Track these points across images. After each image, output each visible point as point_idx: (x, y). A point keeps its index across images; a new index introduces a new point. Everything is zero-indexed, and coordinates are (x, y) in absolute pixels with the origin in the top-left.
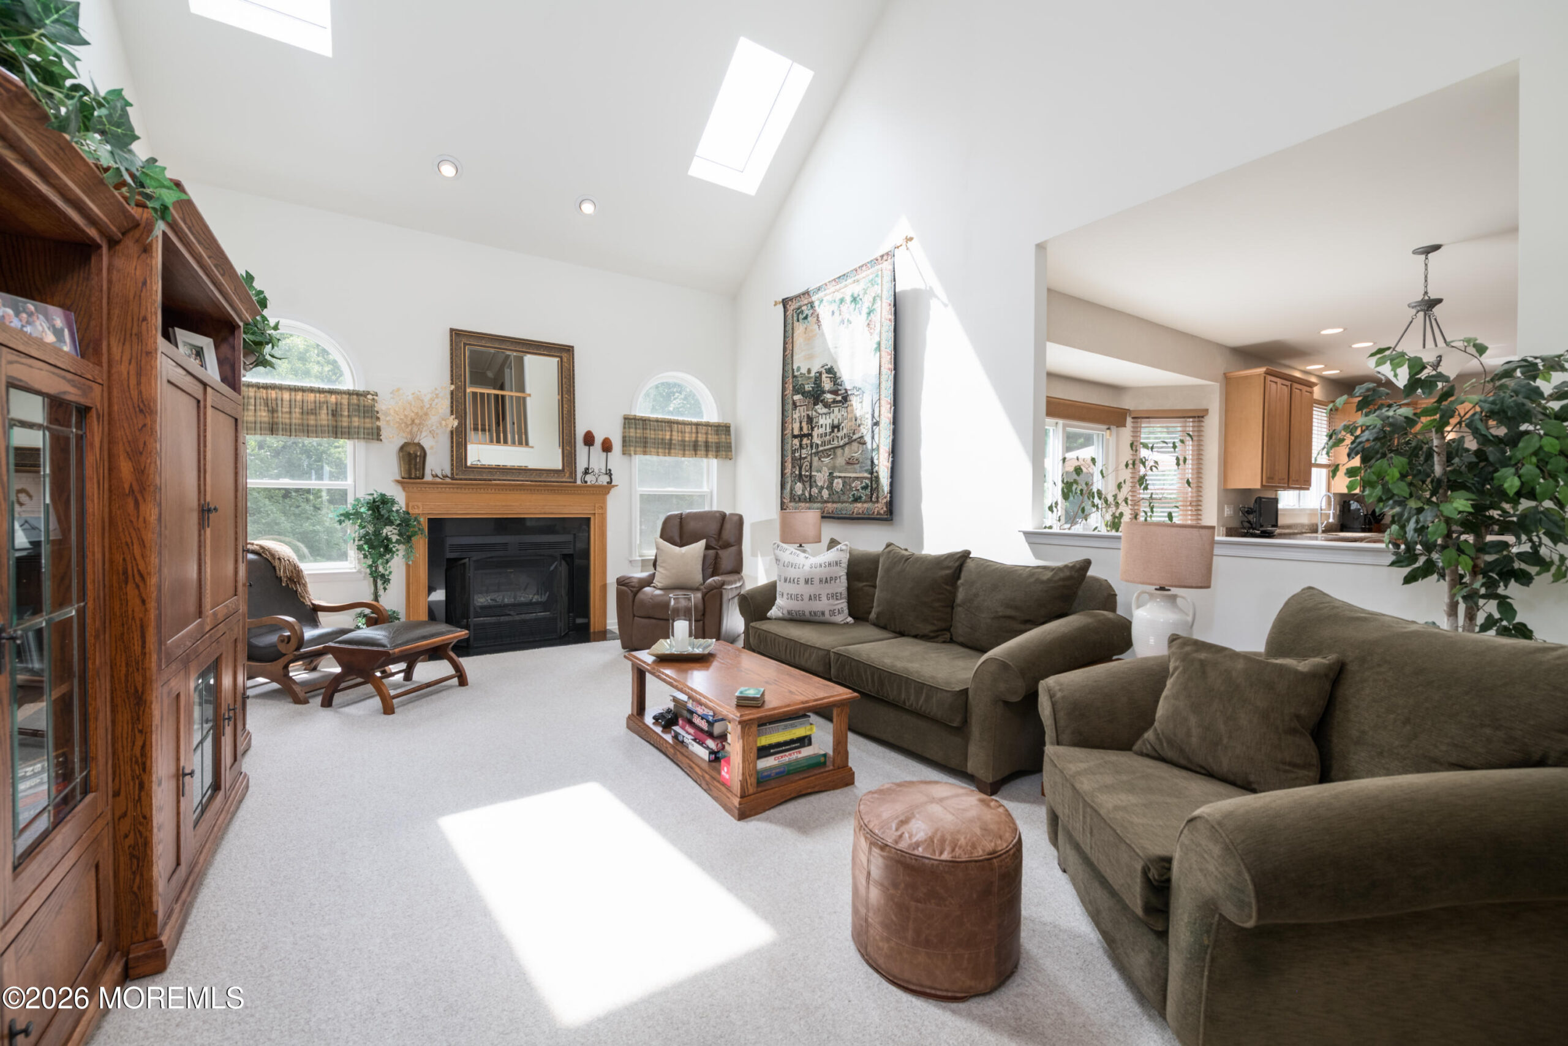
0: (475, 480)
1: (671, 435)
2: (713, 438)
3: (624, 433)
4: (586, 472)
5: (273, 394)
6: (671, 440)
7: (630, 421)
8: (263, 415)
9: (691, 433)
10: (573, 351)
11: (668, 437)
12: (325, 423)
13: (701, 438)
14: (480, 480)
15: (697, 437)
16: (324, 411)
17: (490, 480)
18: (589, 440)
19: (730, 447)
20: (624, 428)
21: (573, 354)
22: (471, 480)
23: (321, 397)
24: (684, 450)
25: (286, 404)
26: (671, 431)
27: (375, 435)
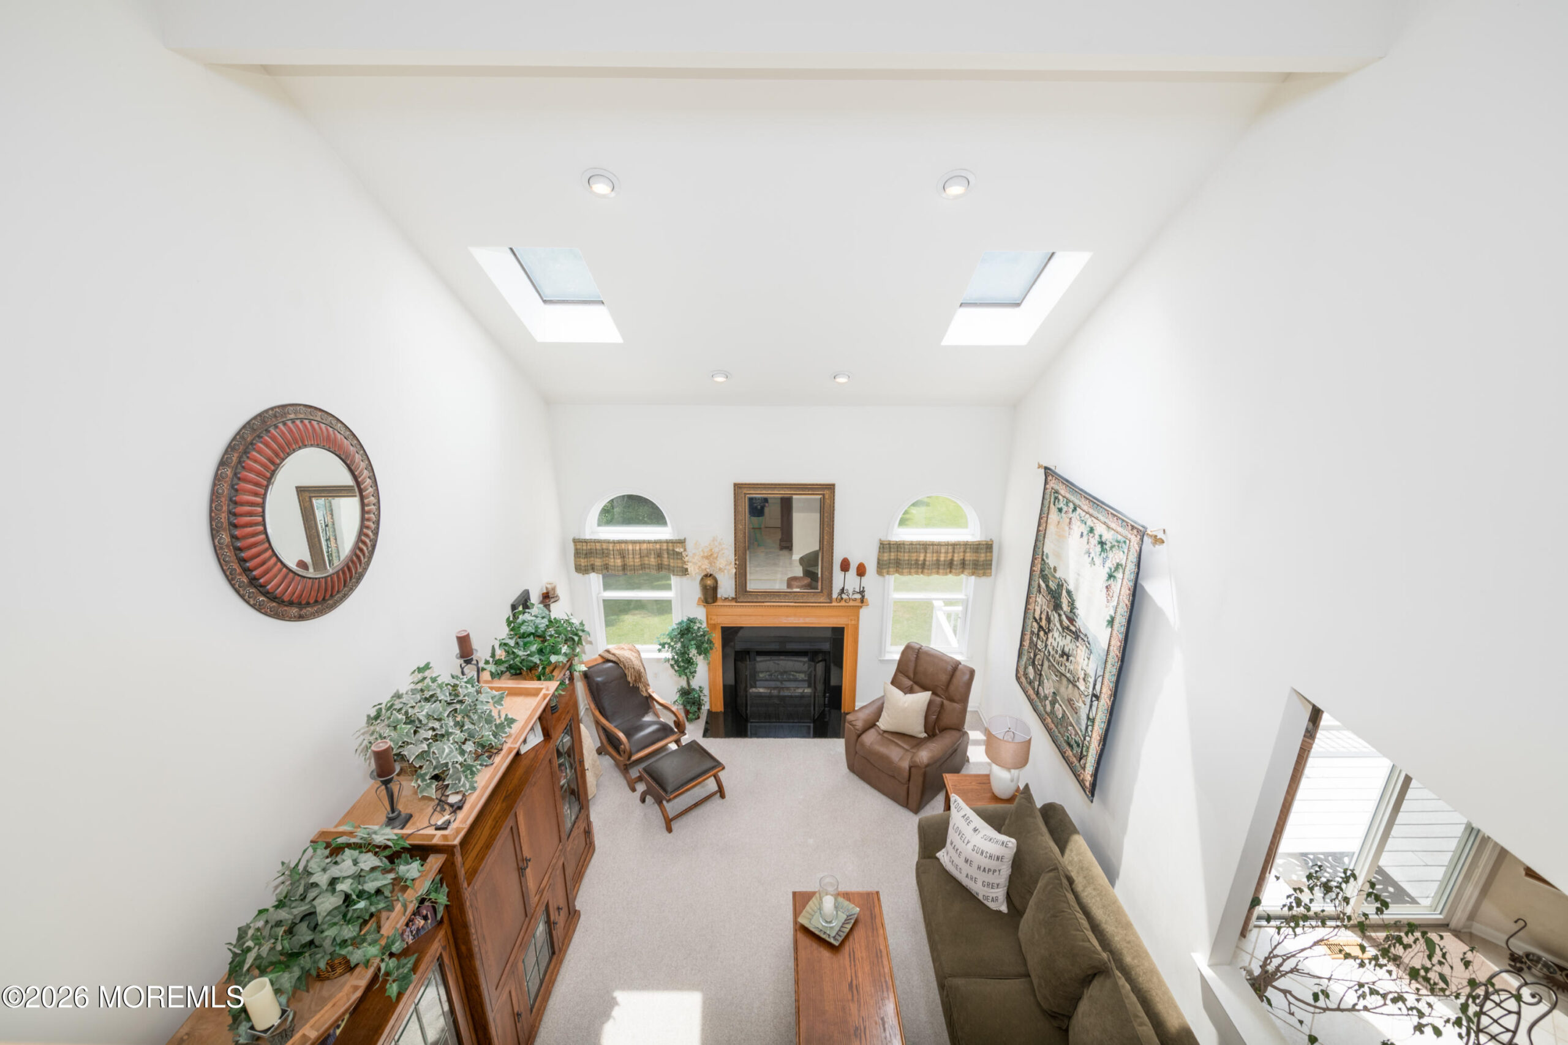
0: (752, 602)
1: (925, 556)
2: (969, 556)
3: (879, 555)
4: (842, 591)
5: (623, 546)
6: (925, 560)
7: (885, 547)
8: (619, 562)
9: (947, 553)
10: (834, 489)
11: (922, 558)
12: (654, 563)
13: (957, 558)
14: (756, 602)
15: (953, 556)
16: (653, 556)
17: (763, 602)
18: (845, 566)
19: (991, 565)
20: (879, 552)
21: (834, 492)
22: (749, 602)
23: (651, 546)
24: (939, 568)
25: (631, 552)
26: (926, 552)
27: (685, 572)
